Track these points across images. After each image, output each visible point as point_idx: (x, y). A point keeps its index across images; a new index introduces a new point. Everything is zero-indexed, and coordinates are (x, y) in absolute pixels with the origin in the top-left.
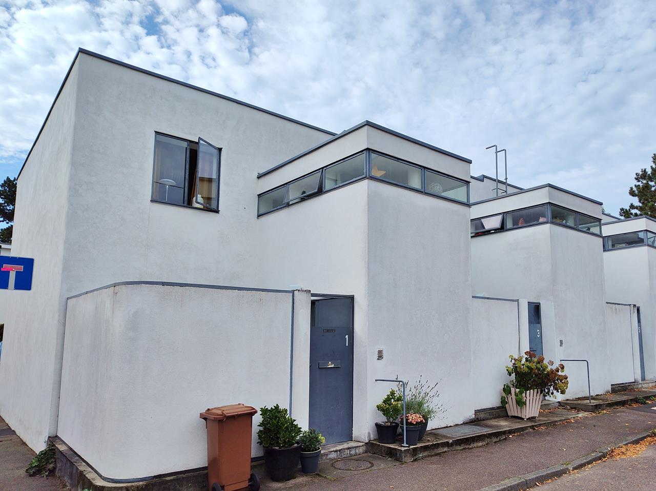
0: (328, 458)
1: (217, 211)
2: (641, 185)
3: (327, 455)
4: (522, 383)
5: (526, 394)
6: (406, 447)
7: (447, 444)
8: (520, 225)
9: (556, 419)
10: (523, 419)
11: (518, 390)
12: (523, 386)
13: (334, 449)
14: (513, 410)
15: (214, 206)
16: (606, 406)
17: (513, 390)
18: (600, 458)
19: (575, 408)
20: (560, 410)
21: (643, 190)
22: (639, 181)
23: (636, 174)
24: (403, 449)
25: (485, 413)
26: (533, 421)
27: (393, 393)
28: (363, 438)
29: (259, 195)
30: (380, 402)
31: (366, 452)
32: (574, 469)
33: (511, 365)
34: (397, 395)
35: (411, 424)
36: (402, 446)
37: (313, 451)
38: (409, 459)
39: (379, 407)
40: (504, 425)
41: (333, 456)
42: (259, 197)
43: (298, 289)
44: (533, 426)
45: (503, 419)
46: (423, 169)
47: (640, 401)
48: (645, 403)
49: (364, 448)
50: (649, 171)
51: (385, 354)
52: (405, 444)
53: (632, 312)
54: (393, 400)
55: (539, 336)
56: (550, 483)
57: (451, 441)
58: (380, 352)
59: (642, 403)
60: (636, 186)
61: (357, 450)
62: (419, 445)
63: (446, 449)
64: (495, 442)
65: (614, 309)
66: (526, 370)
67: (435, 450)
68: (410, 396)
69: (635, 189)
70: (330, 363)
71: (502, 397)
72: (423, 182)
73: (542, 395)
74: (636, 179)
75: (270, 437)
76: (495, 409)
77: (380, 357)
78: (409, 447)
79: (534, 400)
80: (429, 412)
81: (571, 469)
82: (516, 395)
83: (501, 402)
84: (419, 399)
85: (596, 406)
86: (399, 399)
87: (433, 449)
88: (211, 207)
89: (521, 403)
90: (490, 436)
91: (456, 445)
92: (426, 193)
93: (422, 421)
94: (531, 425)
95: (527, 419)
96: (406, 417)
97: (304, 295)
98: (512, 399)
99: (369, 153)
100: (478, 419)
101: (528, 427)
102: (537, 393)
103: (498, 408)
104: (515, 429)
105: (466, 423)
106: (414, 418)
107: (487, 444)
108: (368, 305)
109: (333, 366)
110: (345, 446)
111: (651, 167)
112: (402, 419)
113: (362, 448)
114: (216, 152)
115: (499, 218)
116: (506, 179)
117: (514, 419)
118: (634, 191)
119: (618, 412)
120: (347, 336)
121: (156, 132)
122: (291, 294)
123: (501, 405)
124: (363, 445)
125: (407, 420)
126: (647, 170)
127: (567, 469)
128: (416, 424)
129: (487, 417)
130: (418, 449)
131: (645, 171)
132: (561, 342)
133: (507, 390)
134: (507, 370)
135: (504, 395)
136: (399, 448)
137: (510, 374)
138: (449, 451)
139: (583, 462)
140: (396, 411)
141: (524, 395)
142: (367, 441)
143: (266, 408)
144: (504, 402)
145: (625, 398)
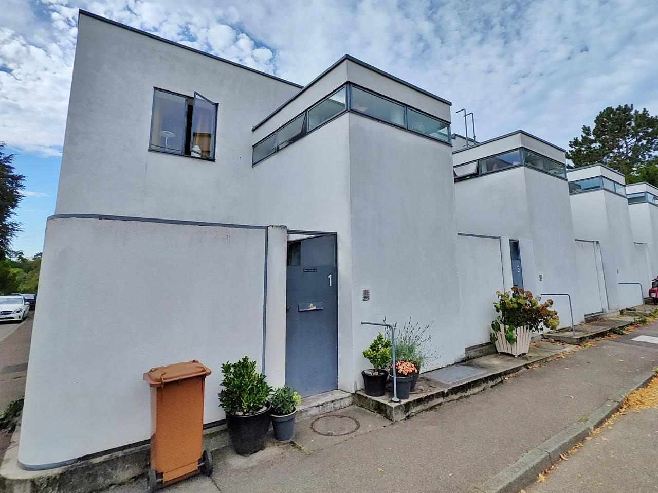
0: (309, 414)
1: (213, 160)
2: (574, 150)
3: (307, 411)
4: (511, 319)
5: (516, 331)
6: (397, 402)
7: (442, 394)
8: (494, 170)
9: (547, 355)
10: (514, 356)
11: (507, 327)
12: (511, 322)
13: (316, 404)
14: (502, 345)
15: (211, 156)
16: (589, 338)
17: (502, 326)
18: (617, 410)
19: (559, 341)
20: (544, 343)
21: (577, 153)
22: (572, 147)
23: (570, 142)
24: (393, 405)
25: (475, 351)
26: (524, 358)
27: (380, 338)
28: (349, 387)
29: (254, 146)
30: (367, 348)
31: (353, 404)
32: (596, 427)
33: (498, 301)
34: (385, 340)
35: (402, 375)
36: (392, 401)
37: (286, 414)
38: (399, 416)
39: (365, 354)
40: (497, 364)
41: (314, 411)
42: (253, 148)
43: (272, 225)
44: (526, 365)
45: (493, 356)
46: (405, 107)
47: (617, 331)
48: (622, 334)
49: (350, 400)
50: (580, 139)
51: (371, 294)
52: (395, 399)
53: (596, 248)
54: (380, 346)
55: (519, 272)
56: (576, 453)
57: (446, 391)
58: (366, 292)
59: (619, 334)
60: (569, 151)
61: (342, 403)
62: (412, 398)
63: (441, 400)
64: (492, 387)
65: (581, 245)
66: (515, 306)
67: (430, 402)
68: (399, 338)
69: (569, 153)
70: (311, 305)
71: (491, 334)
72: (406, 119)
73: (531, 330)
74: (570, 146)
75: (232, 401)
76: (485, 346)
77: (366, 297)
78: (400, 402)
79: (525, 336)
80: (421, 358)
81: (592, 428)
82: (506, 332)
83: (491, 339)
84: (409, 343)
85: (581, 339)
86: (386, 346)
87: (428, 402)
88: (208, 156)
89: (511, 340)
90: (486, 380)
91: (452, 394)
92: (409, 130)
93: (414, 371)
94: (524, 364)
95: (518, 356)
96: (396, 366)
97: (279, 231)
98: (501, 336)
99: (350, 86)
100: (468, 357)
101: (522, 366)
102: (527, 329)
103: (487, 344)
104: (510, 370)
105: (458, 363)
106: (406, 368)
107: (484, 390)
108: (352, 242)
109: (314, 308)
110: (329, 397)
111: (582, 135)
112: (392, 369)
113: (348, 399)
114: (214, 107)
115: (475, 164)
116: (475, 137)
117: (505, 356)
118: (569, 155)
119: (603, 344)
120: (330, 276)
121: (155, 88)
122: (265, 230)
123: (490, 341)
124: (349, 397)
125: (397, 370)
126: (578, 139)
127: (589, 429)
128: (407, 376)
129: (477, 354)
130: (411, 404)
131: (576, 140)
132: (541, 277)
133: (495, 327)
134: (495, 306)
135: (493, 331)
136: (389, 404)
137: (498, 311)
138: (445, 402)
139: (602, 417)
140: (384, 358)
141: (514, 331)
142: (354, 392)
143: (229, 364)
144: (493, 339)
145: (601, 329)
